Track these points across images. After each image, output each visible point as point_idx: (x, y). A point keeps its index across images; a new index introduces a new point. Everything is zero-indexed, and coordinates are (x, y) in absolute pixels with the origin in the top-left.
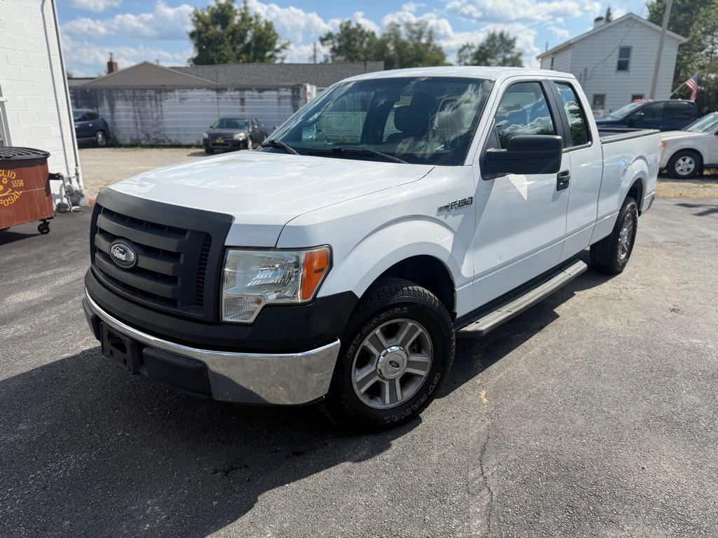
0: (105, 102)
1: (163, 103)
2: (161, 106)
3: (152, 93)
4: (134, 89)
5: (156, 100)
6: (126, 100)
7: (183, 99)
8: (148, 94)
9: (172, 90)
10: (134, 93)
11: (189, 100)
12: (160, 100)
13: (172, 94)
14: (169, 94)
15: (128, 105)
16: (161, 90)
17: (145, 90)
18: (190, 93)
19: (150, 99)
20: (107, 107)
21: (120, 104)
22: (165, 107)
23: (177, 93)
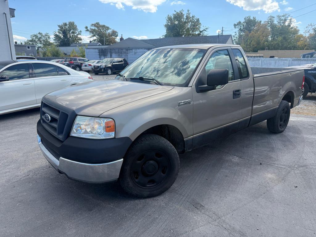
0: (109, 54)
1: (128, 55)
2: (128, 56)
3: (125, 50)
4: (119, 49)
5: (126, 53)
6: (116, 53)
7: (136, 53)
8: (123, 51)
9: (131, 49)
10: (119, 50)
11: (137, 54)
12: (127, 53)
13: (132, 51)
14: (131, 51)
15: (116, 55)
16: (128, 49)
17: (122, 49)
18: (138, 51)
19: (124, 53)
20: (109, 56)
21: (114, 55)
22: (129, 56)
23: (133, 51)
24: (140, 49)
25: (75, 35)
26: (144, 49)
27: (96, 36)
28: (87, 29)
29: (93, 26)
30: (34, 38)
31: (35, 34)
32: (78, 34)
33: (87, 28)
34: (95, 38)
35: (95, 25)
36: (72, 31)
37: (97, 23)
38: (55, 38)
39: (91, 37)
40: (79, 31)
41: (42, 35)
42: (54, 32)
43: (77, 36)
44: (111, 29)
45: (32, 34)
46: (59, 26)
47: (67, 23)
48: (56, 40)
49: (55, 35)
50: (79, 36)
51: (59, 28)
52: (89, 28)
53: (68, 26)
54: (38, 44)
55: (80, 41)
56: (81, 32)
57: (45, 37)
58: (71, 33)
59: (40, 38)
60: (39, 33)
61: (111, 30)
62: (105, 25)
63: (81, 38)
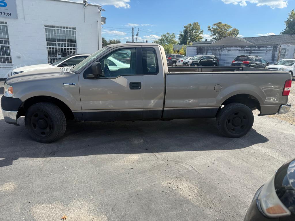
1: (222, 52)
3: (219, 48)
5: (220, 51)
6: (211, 51)
9: (226, 47)
10: (214, 48)
11: (231, 51)
15: (211, 53)
16: (222, 47)
17: (217, 47)
18: (232, 48)
19: (218, 51)
20: (205, 53)
21: (209, 52)
22: (222, 54)
23: (227, 48)
24: (234, 47)
25: (197, 34)
26: (238, 47)
27: (217, 35)
28: (209, 29)
29: (215, 25)
30: (163, 37)
31: (164, 34)
32: (199, 34)
33: (209, 27)
34: (215, 37)
35: (217, 25)
36: (195, 30)
37: (219, 23)
38: (180, 37)
39: (211, 36)
40: (201, 31)
41: (169, 35)
42: (180, 32)
43: (198, 35)
44: (232, 27)
45: (163, 34)
46: (185, 27)
47: (192, 24)
48: (180, 39)
49: (180, 35)
50: (200, 35)
51: (185, 29)
52: (211, 28)
53: (192, 26)
54: (165, 42)
55: (200, 40)
56: (202, 31)
57: (172, 37)
58: (194, 32)
59: (168, 37)
60: (167, 33)
61: (232, 29)
62: (226, 24)
63: (202, 37)
